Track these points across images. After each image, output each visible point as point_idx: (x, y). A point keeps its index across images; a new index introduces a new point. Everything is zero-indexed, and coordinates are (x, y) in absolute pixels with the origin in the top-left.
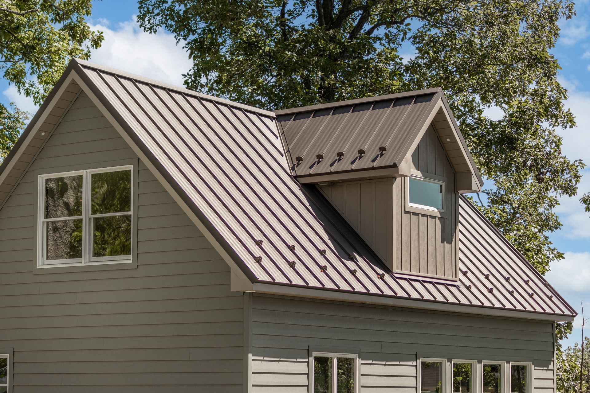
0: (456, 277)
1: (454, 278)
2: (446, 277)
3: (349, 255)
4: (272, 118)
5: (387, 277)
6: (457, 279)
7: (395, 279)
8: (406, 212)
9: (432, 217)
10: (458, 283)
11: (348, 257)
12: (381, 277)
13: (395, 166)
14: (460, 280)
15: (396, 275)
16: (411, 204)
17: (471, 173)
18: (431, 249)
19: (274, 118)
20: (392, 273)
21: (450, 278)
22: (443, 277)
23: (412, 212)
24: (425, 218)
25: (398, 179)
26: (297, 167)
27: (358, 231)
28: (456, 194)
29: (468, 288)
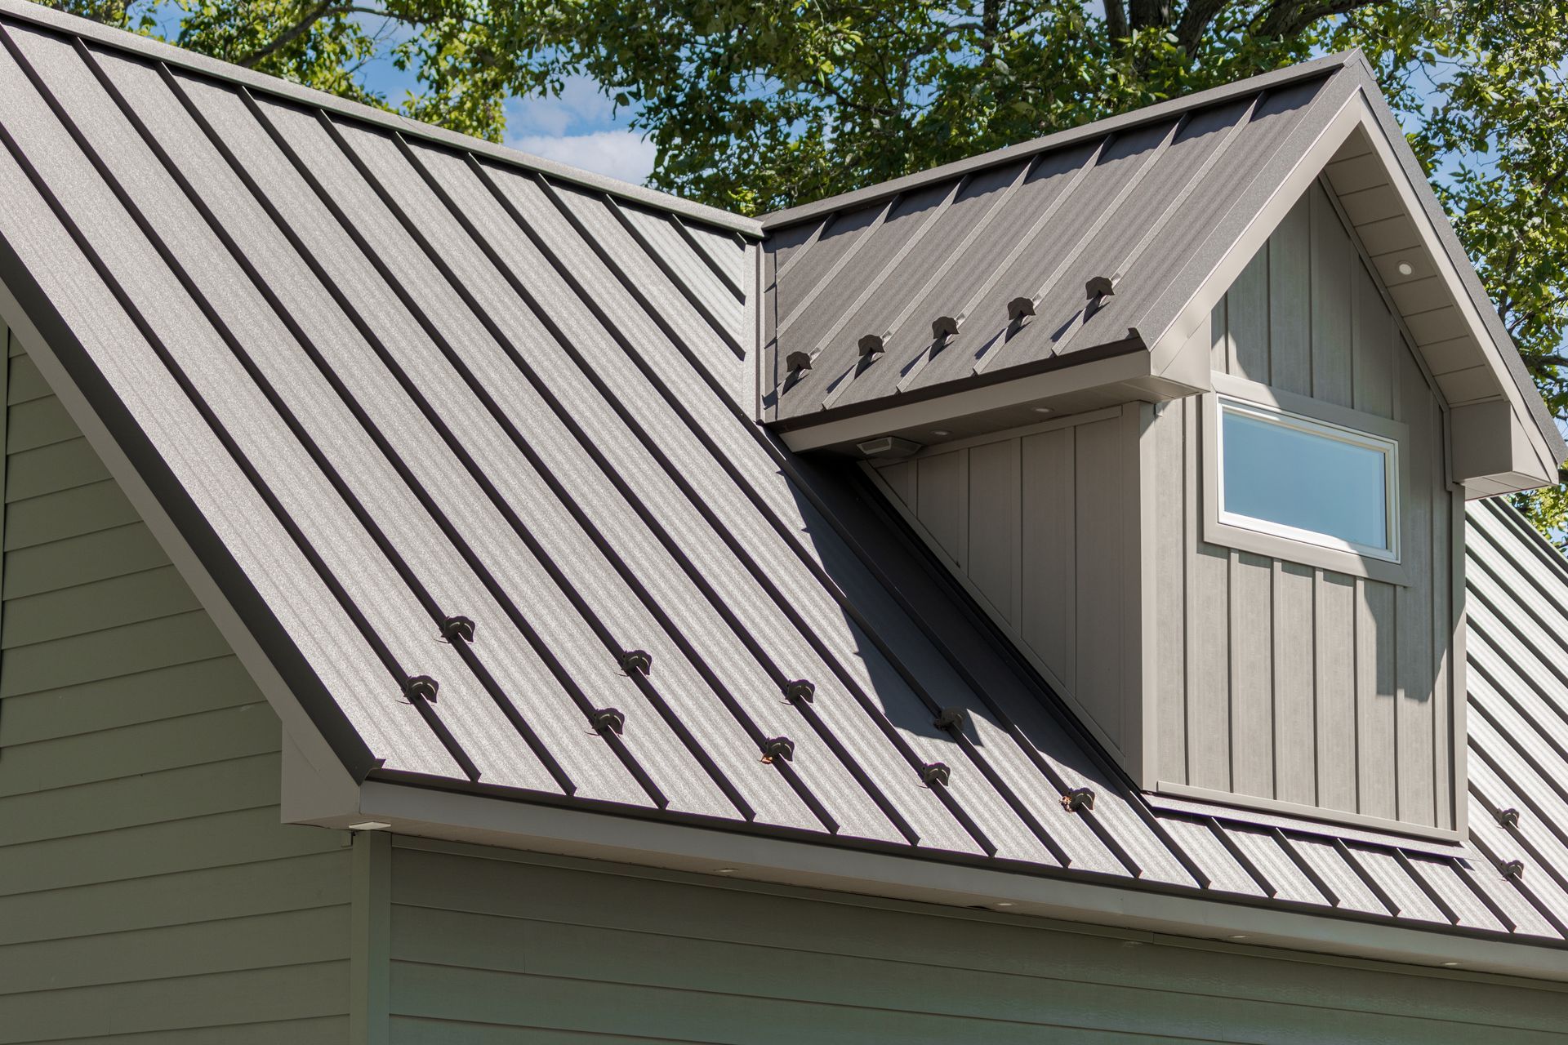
0: (1454, 827)
1: (1443, 831)
2: (1403, 825)
3: (937, 712)
4: (743, 239)
5: (1108, 806)
6: (1460, 835)
7: (1150, 816)
8: (1208, 548)
9: (1334, 576)
10: (1467, 852)
11: (932, 719)
12: (1079, 804)
13: (1133, 344)
14: (1474, 838)
15: (1156, 802)
16: (1228, 518)
17: (1509, 402)
18: (1334, 708)
19: (753, 240)
20: (1139, 792)
21: (1428, 830)
22: (1390, 823)
23: (1240, 551)
24: (1305, 581)
25: (1170, 413)
26: (785, 391)
27: (1013, 633)
28: (1450, 493)
29: (1511, 872)
